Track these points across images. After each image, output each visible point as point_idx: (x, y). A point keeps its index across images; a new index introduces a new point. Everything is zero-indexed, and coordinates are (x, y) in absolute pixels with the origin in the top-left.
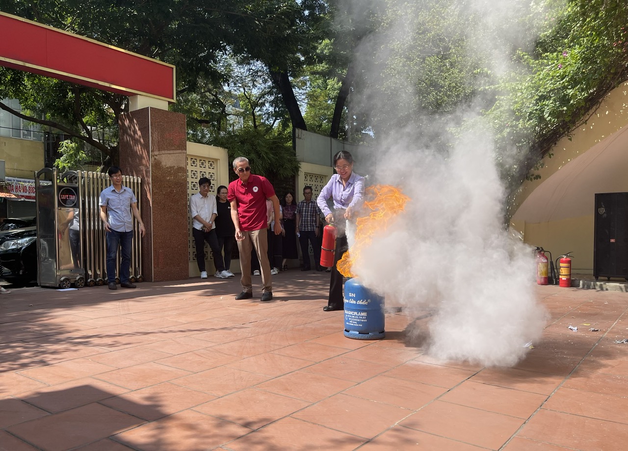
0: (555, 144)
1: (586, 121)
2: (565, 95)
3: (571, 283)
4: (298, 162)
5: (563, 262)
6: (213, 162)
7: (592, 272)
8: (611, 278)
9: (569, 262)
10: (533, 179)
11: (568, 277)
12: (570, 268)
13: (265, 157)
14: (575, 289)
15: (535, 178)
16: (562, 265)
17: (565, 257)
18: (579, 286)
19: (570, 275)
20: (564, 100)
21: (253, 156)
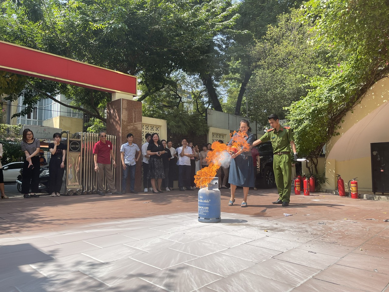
0: (345, 115)
1: (360, 101)
2: (343, 88)
3: (358, 196)
4: (208, 127)
5: (352, 183)
6: (158, 127)
7: (371, 190)
8: (384, 193)
9: (356, 183)
10: (336, 135)
11: (356, 192)
12: (357, 187)
13: (188, 125)
14: (360, 199)
16: (352, 185)
17: (354, 180)
18: (363, 198)
19: (357, 191)
20: (343, 90)
21: (180, 124)
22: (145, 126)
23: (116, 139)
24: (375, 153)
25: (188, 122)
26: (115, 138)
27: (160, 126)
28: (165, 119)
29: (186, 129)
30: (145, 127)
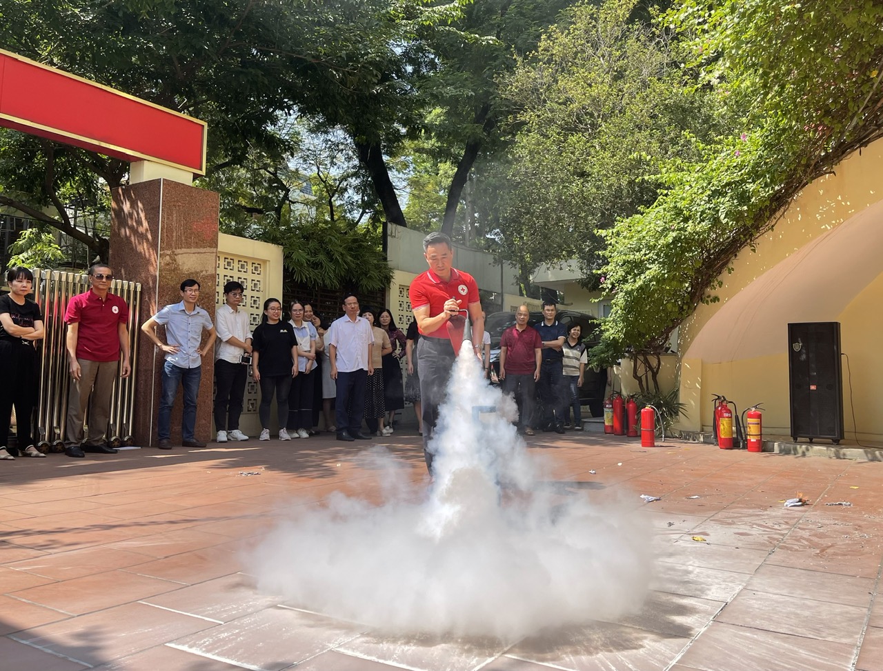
0: (736, 255)
1: (773, 226)
2: (744, 192)
3: (763, 447)
4: (391, 270)
5: (751, 416)
6: (258, 264)
7: (789, 431)
8: (814, 440)
9: (759, 417)
10: (710, 302)
11: (759, 438)
12: (760, 424)
13: (340, 260)
14: (767, 454)
15: (711, 301)
16: (750, 420)
17: (753, 409)
18: (772, 450)
19: (761, 435)
20: (743, 198)
21: (322, 257)
22: (222, 259)
23: (141, 292)
24: (798, 347)
25: (342, 254)
26: (139, 289)
27: (265, 261)
28: (279, 244)
29: (334, 271)
30: (222, 263)
